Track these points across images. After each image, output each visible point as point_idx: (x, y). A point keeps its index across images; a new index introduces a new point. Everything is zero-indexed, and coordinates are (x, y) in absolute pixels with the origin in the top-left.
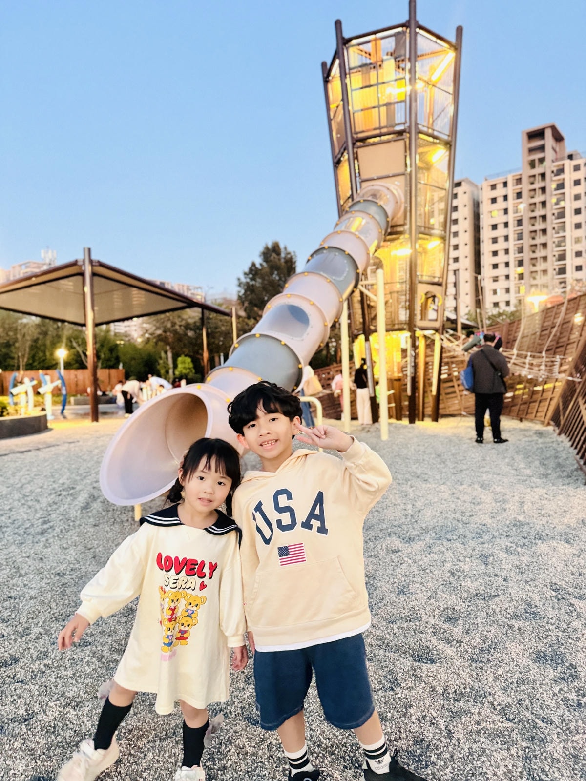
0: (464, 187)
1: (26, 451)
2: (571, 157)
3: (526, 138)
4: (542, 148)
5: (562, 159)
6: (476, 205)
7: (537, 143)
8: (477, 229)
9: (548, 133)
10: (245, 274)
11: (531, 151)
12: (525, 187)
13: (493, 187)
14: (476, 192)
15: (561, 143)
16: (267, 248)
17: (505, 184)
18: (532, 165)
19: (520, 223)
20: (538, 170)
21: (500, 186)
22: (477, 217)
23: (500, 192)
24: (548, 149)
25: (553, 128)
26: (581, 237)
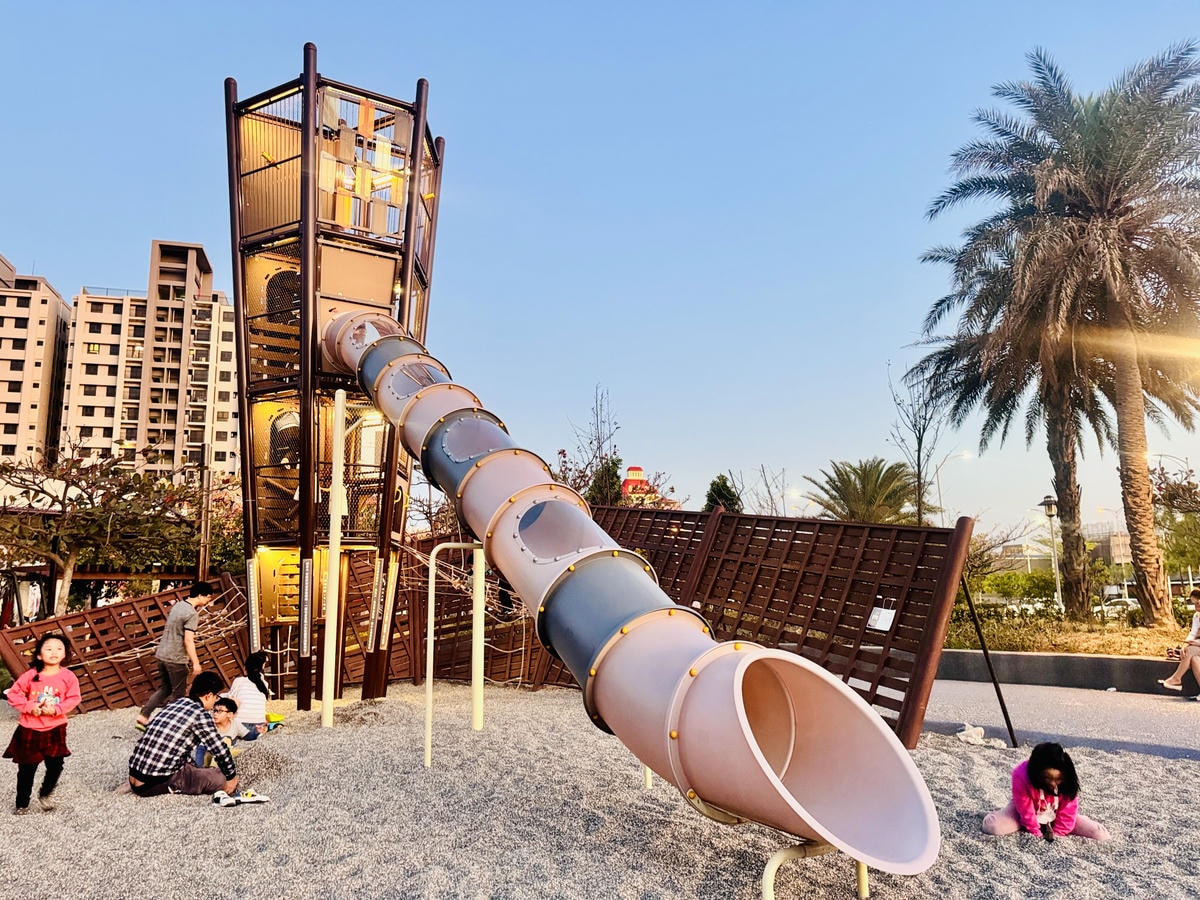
0: (44, 292)
3: (158, 250)
4: (182, 275)
5: (207, 297)
7: (176, 265)
9: (192, 256)
11: (164, 272)
12: (151, 321)
13: (97, 306)
15: (207, 276)
17: (118, 308)
18: (164, 292)
19: (136, 371)
20: (173, 303)
21: (108, 309)
23: (107, 316)
24: (190, 279)
25: (200, 252)
26: (228, 393)
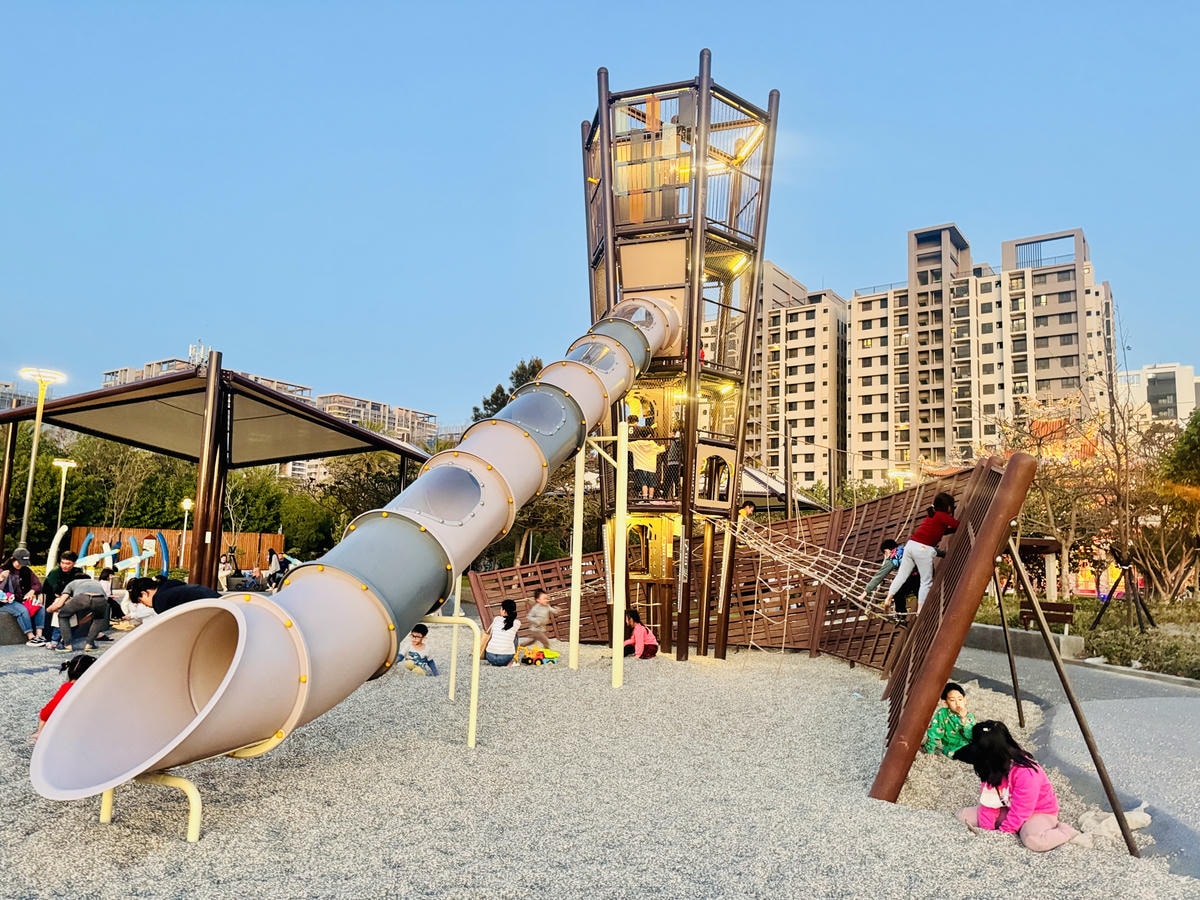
0: (825, 302)
1: (39, 670)
2: (978, 272)
3: (914, 240)
4: (938, 257)
5: (966, 273)
6: (842, 328)
7: (931, 249)
8: (842, 362)
9: (946, 237)
10: (486, 403)
11: (921, 259)
12: (913, 308)
13: (867, 305)
14: (841, 311)
15: (965, 252)
16: (522, 368)
17: (884, 303)
18: (923, 278)
19: (904, 357)
20: (932, 287)
21: (876, 305)
22: (842, 345)
23: (876, 312)
24: (946, 258)
25: (953, 231)
26: (993, 385)
